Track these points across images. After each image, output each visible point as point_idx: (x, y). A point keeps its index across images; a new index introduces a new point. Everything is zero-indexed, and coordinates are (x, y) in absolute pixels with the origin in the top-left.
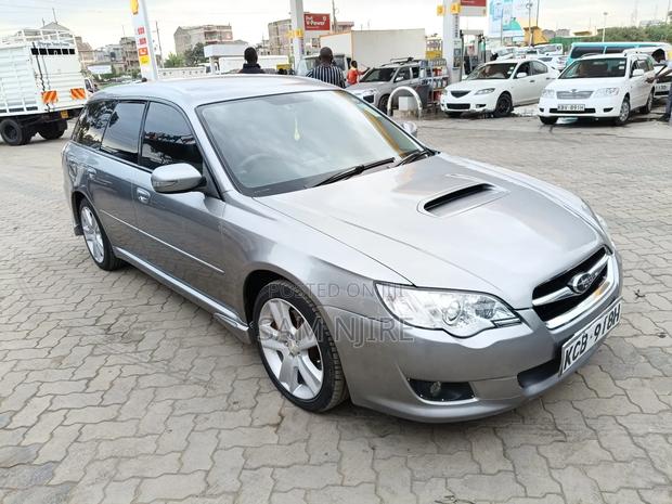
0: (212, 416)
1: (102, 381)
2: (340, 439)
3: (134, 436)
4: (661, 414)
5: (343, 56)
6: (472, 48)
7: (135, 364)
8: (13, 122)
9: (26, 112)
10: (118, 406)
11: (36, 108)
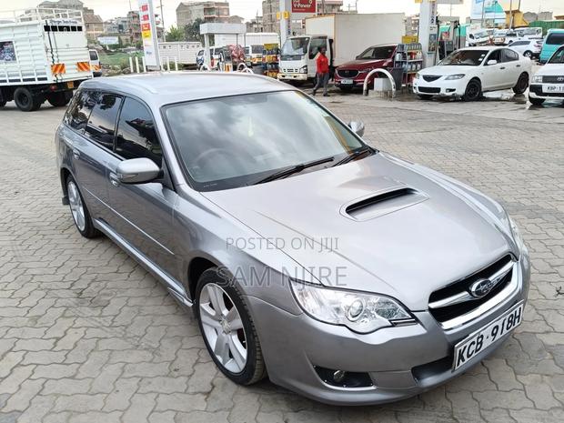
0: (154, 381)
1: (67, 342)
2: (259, 411)
3: (87, 394)
4: (552, 411)
5: (325, 38)
6: (448, 33)
7: (98, 327)
8: (26, 91)
9: (37, 82)
10: (78, 365)
11: (46, 79)
